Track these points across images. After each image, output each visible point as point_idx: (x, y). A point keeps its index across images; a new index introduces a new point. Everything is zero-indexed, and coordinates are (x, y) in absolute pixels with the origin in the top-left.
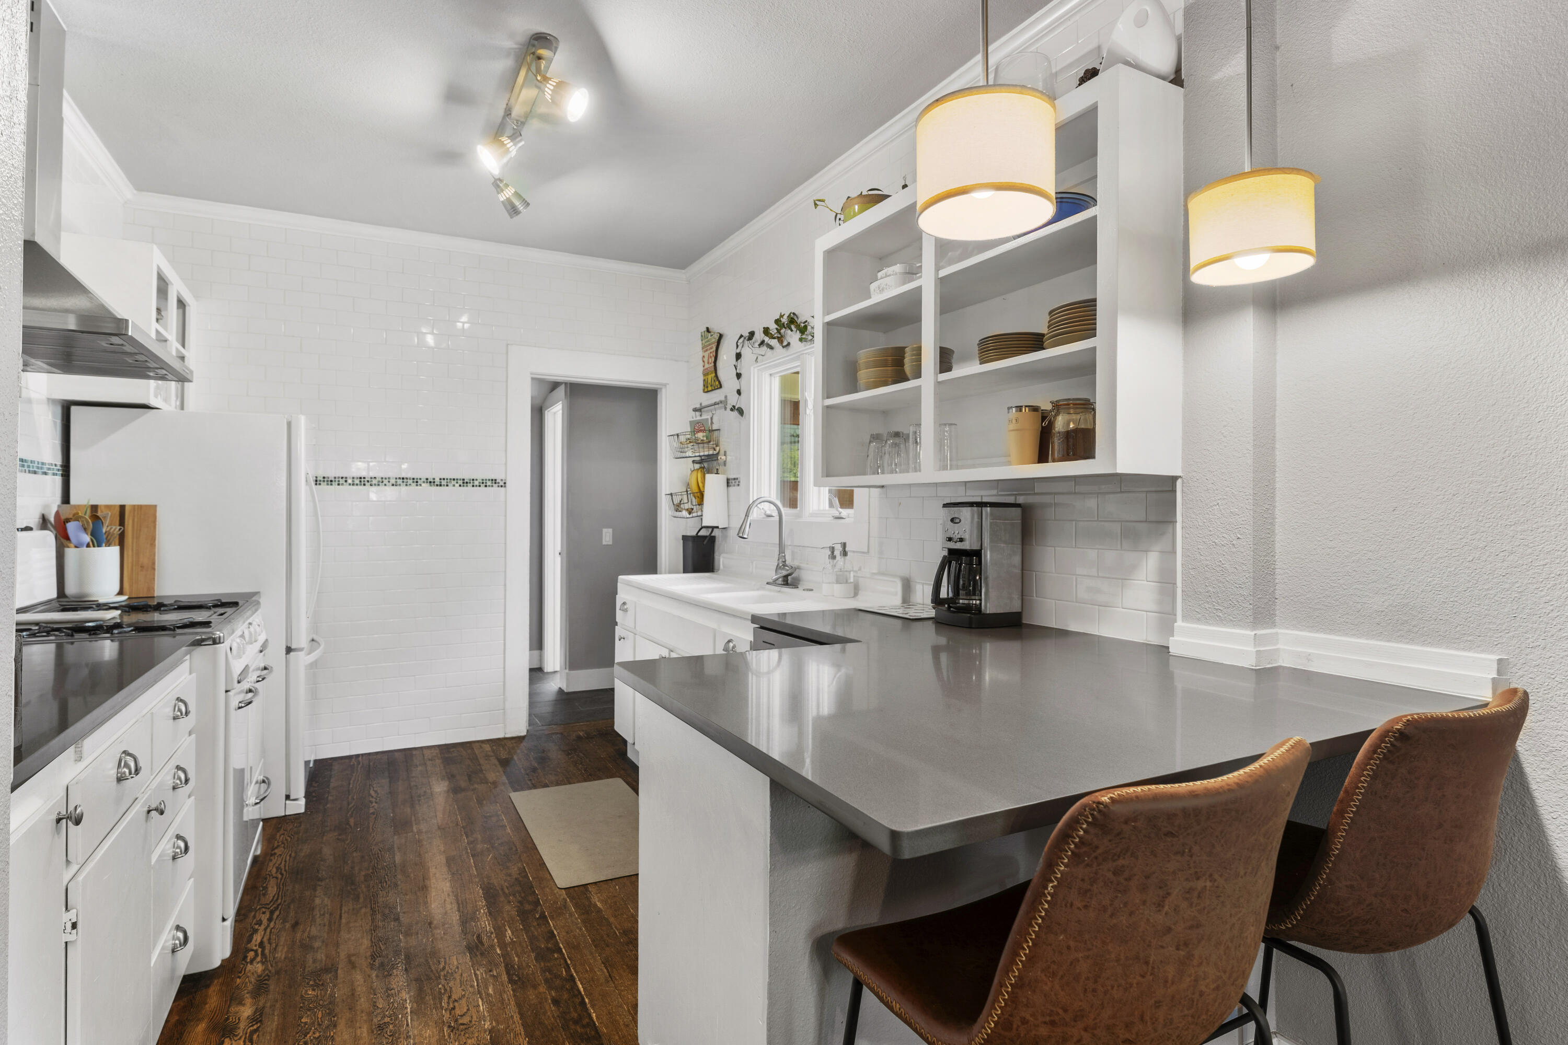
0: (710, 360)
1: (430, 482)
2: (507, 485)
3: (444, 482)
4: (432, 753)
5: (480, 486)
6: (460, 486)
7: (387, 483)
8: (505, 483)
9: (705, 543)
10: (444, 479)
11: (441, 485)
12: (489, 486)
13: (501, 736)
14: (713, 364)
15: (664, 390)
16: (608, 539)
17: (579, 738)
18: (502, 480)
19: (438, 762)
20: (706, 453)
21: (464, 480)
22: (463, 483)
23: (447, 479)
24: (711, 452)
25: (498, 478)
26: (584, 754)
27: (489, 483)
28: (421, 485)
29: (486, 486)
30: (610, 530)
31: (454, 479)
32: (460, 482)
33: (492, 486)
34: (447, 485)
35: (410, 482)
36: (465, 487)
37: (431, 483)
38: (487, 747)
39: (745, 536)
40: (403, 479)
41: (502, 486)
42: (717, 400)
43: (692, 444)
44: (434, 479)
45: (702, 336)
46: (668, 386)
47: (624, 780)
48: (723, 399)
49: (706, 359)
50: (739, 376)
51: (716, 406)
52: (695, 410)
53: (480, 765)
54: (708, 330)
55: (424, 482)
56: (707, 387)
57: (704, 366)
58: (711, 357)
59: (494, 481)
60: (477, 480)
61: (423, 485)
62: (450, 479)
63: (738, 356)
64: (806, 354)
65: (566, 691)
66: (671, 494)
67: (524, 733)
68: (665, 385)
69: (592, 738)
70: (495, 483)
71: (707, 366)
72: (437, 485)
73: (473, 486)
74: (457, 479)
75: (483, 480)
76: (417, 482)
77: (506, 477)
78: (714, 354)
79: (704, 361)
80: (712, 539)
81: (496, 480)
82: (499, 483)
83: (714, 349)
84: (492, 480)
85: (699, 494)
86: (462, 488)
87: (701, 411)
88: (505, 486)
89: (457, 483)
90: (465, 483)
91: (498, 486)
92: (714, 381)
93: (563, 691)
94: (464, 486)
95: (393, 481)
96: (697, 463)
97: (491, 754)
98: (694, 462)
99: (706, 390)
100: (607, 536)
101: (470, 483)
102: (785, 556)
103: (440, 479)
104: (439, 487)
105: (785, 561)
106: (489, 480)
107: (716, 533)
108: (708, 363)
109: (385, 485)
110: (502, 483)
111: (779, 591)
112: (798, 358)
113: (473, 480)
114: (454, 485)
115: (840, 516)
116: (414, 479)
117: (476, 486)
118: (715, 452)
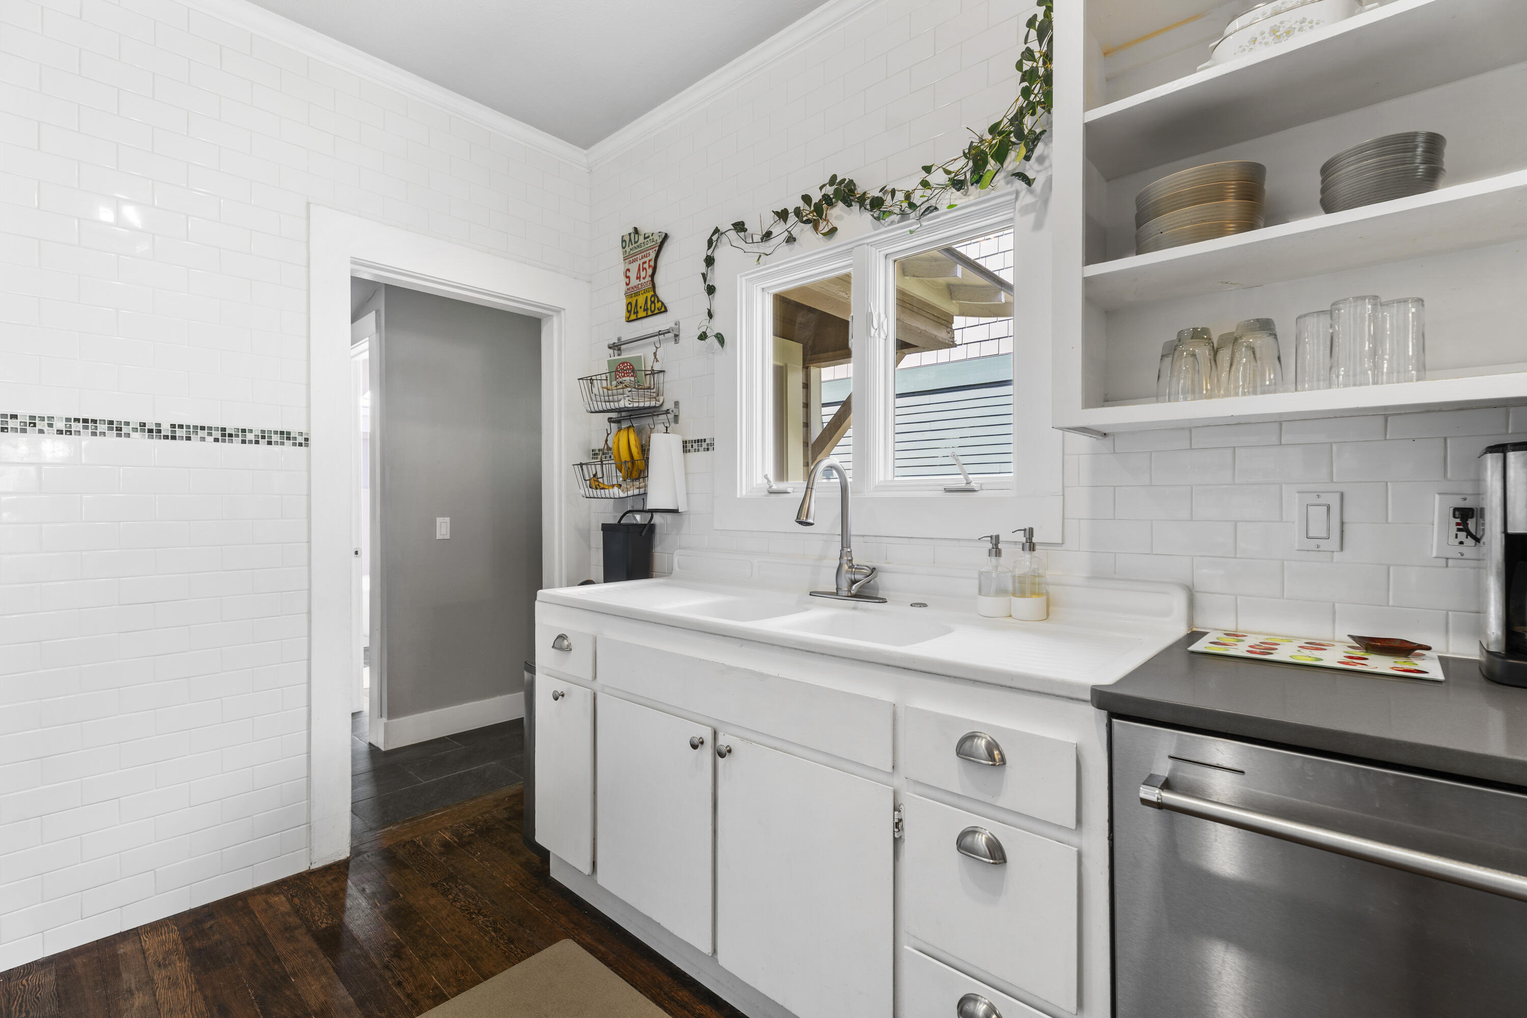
0: (643, 274)
1: (150, 431)
2: (312, 442)
3: (179, 433)
5: (257, 442)
6: (216, 440)
7: (46, 428)
8: (307, 440)
9: (643, 534)
10: (181, 426)
11: (174, 438)
12: (276, 443)
13: (302, 868)
14: (648, 279)
15: (555, 320)
16: (444, 531)
17: (447, 845)
18: (301, 434)
19: (181, 966)
20: (647, 404)
21: (224, 429)
22: (224, 435)
23: (188, 427)
24: (653, 404)
25: (294, 428)
26: (473, 886)
27: (275, 438)
28: (128, 435)
29: (270, 443)
30: (448, 519)
31: (203, 428)
32: (218, 434)
33: (282, 444)
34: (189, 439)
35: (102, 428)
36: (227, 444)
37: (154, 432)
38: (280, 902)
39: (810, 521)
40: (85, 421)
41: (300, 445)
42: (663, 328)
43: (629, 389)
44: (158, 425)
45: (623, 241)
46: (563, 312)
48: (673, 325)
49: (633, 275)
50: (711, 290)
51: (661, 337)
52: (612, 347)
53: (277, 959)
54: (636, 231)
55: (135, 430)
56: (636, 313)
57: (627, 284)
58: (644, 269)
59: (286, 436)
60: (251, 431)
61: (133, 435)
62: (195, 427)
63: (710, 261)
64: (868, 244)
65: (383, 750)
66: (581, 465)
67: (344, 853)
68: (558, 311)
69: (469, 843)
70: (288, 438)
71: (634, 282)
72: (166, 437)
73: (244, 442)
74: (210, 428)
75: (263, 432)
76: (119, 429)
77: (309, 429)
78: (652, 263)
79: (628, 277)
81: (288, 433)
82: (295, 438)
83: (653, 255)
84: (282, 433)
85: (629, 464)
86: (220, 444)
87: (619, 350)
88: (307, 445)
89: (210, 434)
90: (225, 435)
91: (294, 444)
92: (653, 302)
93: (378, 749)
94: (224, 441)
95: (61, 425)
96: (614, 422)
97: (293, 920)
98: (610, 420)
99: (633, 317)
100: (443, 528)
101: (237, 436)
102: (851, 552)
103: (173, 426)
104: (169, 441)
105: (851, 561)
106: (276, 433)
107: (657, 519)
108: (638, 278)
109: (41, 431)
110: (300, 439)
111: (855, 608)
112: (849, 252)
113: (244, 431)
114: (203, 439)
115: (968, 487)
116: (111, 422)
117: (251, 442)
118: (658, 404)
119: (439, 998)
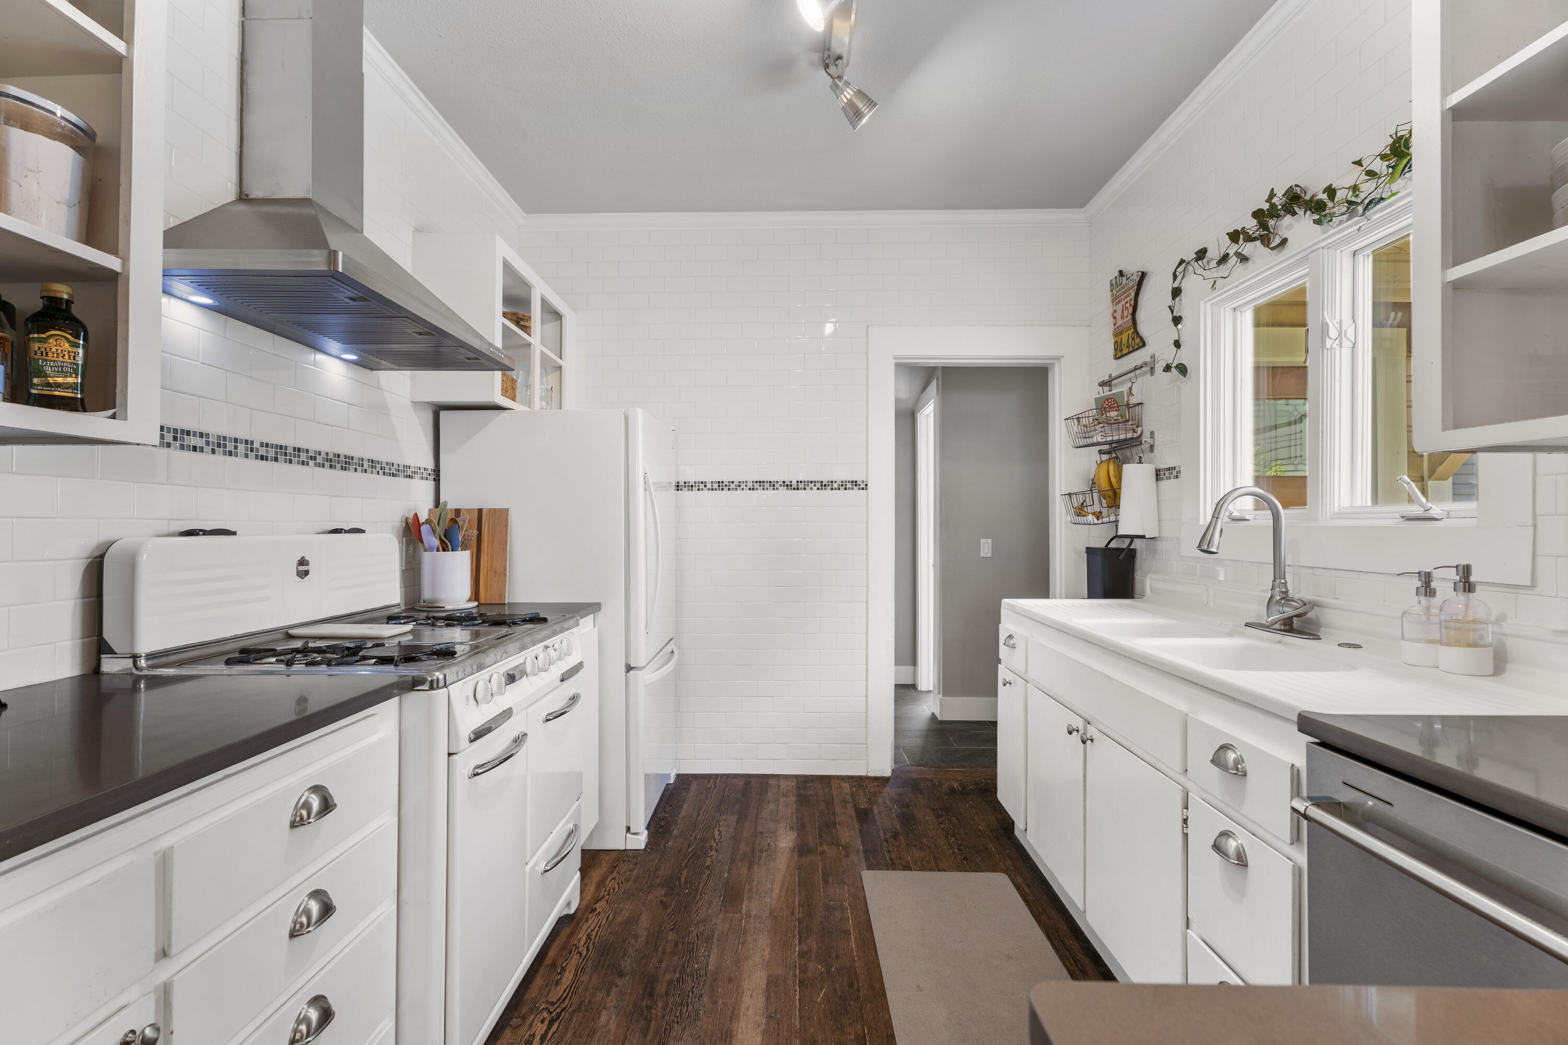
0: (1126, 313)
1: (787, 485)
2: (869, 487)
3: (801, 486)
4: (788, 786)
5: (839, 489)
6: (818, 489)
7: (745, 488)
8: (866, 485)
9: (1121, 558)
10: (801, 482)
11: (798, 489)
12: (849, 489)
13: (863, 773)
14: (1130, 317)
15: (1057, 366)
16: (986, 551)
17: (952, 791)
18: (863, 482)
19: (792, 799)
20: (1123, 437)
21: (822, 482)
22: (822, 486)
23: (805, 482)
24: (1129, 435)
25: (859, 478)
26: (957, 819)
27: (849, 485)
28: (777, 489)
29: (846, 489)
30: (990, 541)
31: (811, 482)
32: (818, 485)
33: (853, 489)
34: (805, 489)
35: (767, 485)
36: (823, 491)
37: (789, 486)
38: (846, 787)
39: (1214, 550)
40: (760, 482)
41: (863, 489)
42: (1139, 363)
43: (1102, 425)
44: (791, 482)
45: (1111, 285)
46: (1062, 359)
47: (1012, 880)
48: (1148, 359)
49: (1118, 315)
50: (1177, 320)
51: (1138, 372)
52: (1103, 384)
53: (834, 814)
54: (1121, 273)
55: (781, 485)
56: (1121, 350)
57: (1115, 325)
58: (1127, 308)
59: (855, 483)
60: (836, 482)
61: (780, 488)
62: (808, 482)
63: (1176, 292)
64: (1323, 248)
65: (939, 719)
66: (1070, 495)
67: (888, 773)
68: (1058, 359)
69: (968, 794)
70: (856, 485)
71: (1120, 322)
72: (794, 489)
73: (832, 489)
74: (815, 482)
75: (842, 482)
76: (774, 486)
77: (868, 479)
78: (1132, 302)
79: (1115, 318)
80: (1131, 554)
81: (856, 482)
82: (860, 485)
83: (1133, 294)
84: (852, 482)
85: (1111, 493)
86: (820, 491)
87: (1110, 385)
88: (866, 489)
89: (815, 485)
90: (823, 486)
91: (859, 489)
92: (1133, 339)
93: (936, 718)
94: (822, 489)
95: (750, 485)
96: (1105, 453)
97: (849, 798)
98: (1100, 452)
99: (1119, 355)
100: (986, 548)
101: (829, 485)
102: (1286, 583)
103: (797, 482)
104: (796, 491)
105: (1287, 592)
106: (849, 482)
107: (1137, 544)
108: (1122, 318)
109: (743, 489)
110: (863, 486)
111: (1280, 642)
113: (832, 482)
114: (812, 489)
115: (1427, 515)
116: (770, 482)
117: (835, 489)
118: (1135, 435)
119: (907, 868)
